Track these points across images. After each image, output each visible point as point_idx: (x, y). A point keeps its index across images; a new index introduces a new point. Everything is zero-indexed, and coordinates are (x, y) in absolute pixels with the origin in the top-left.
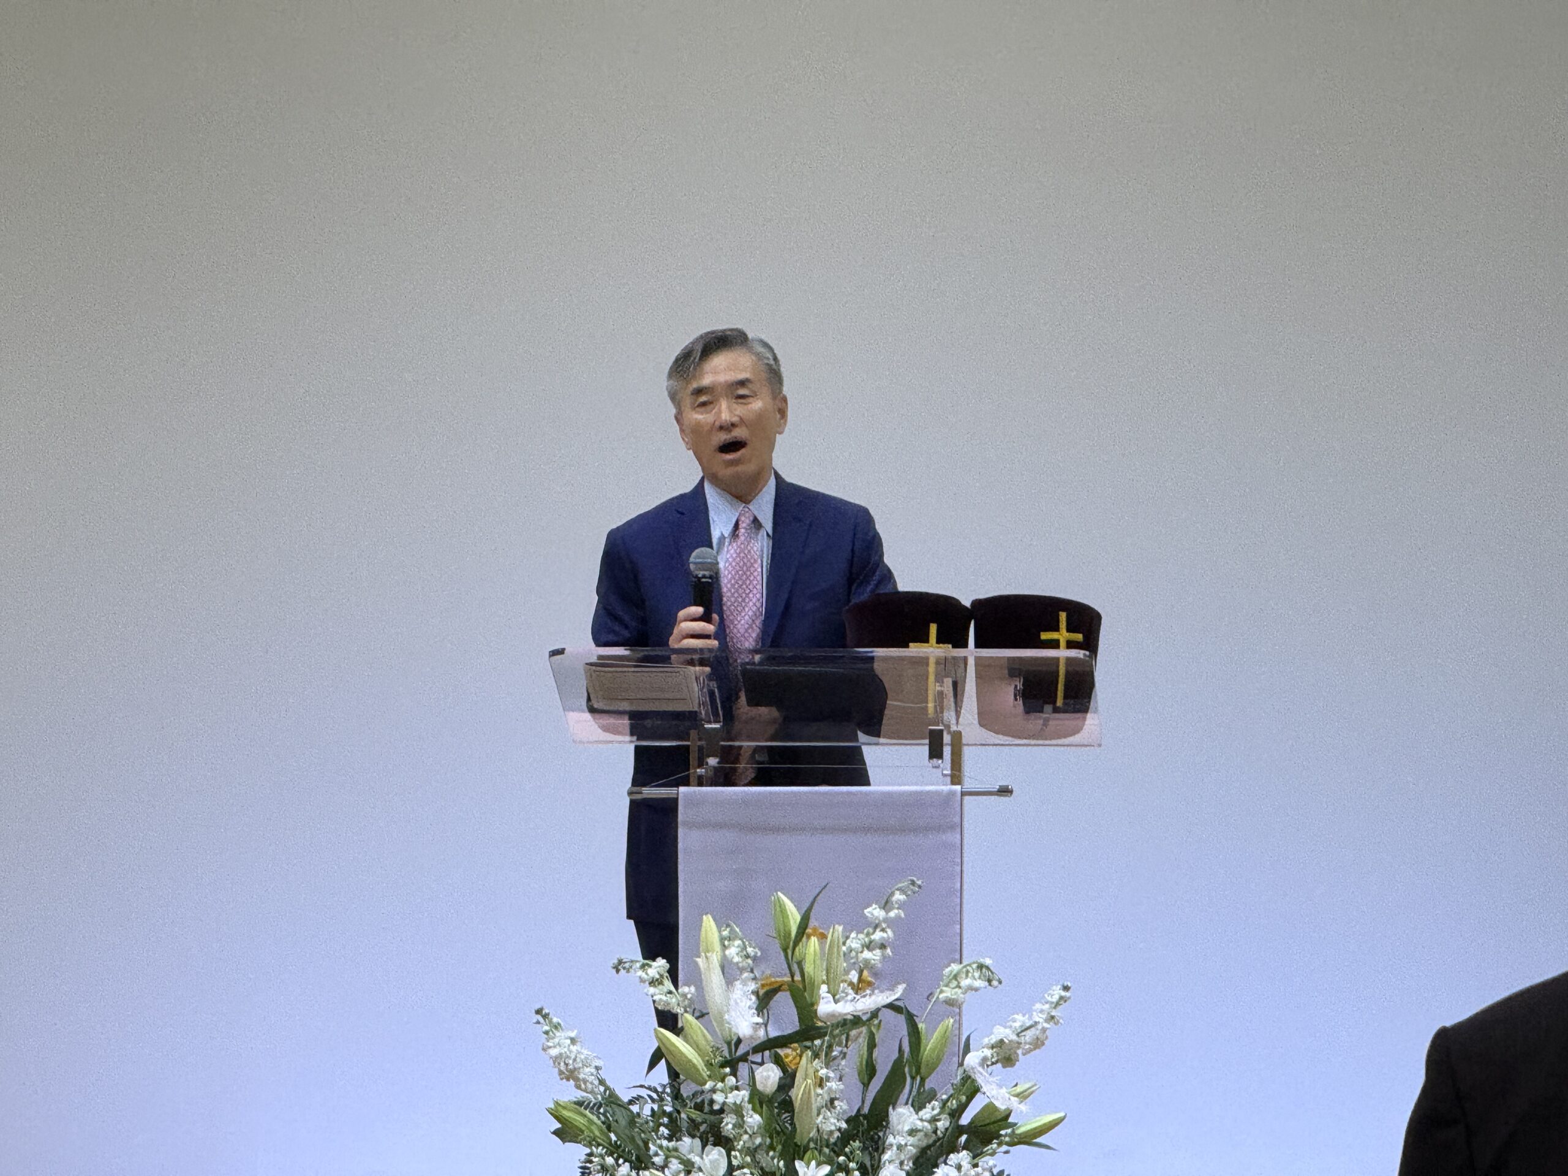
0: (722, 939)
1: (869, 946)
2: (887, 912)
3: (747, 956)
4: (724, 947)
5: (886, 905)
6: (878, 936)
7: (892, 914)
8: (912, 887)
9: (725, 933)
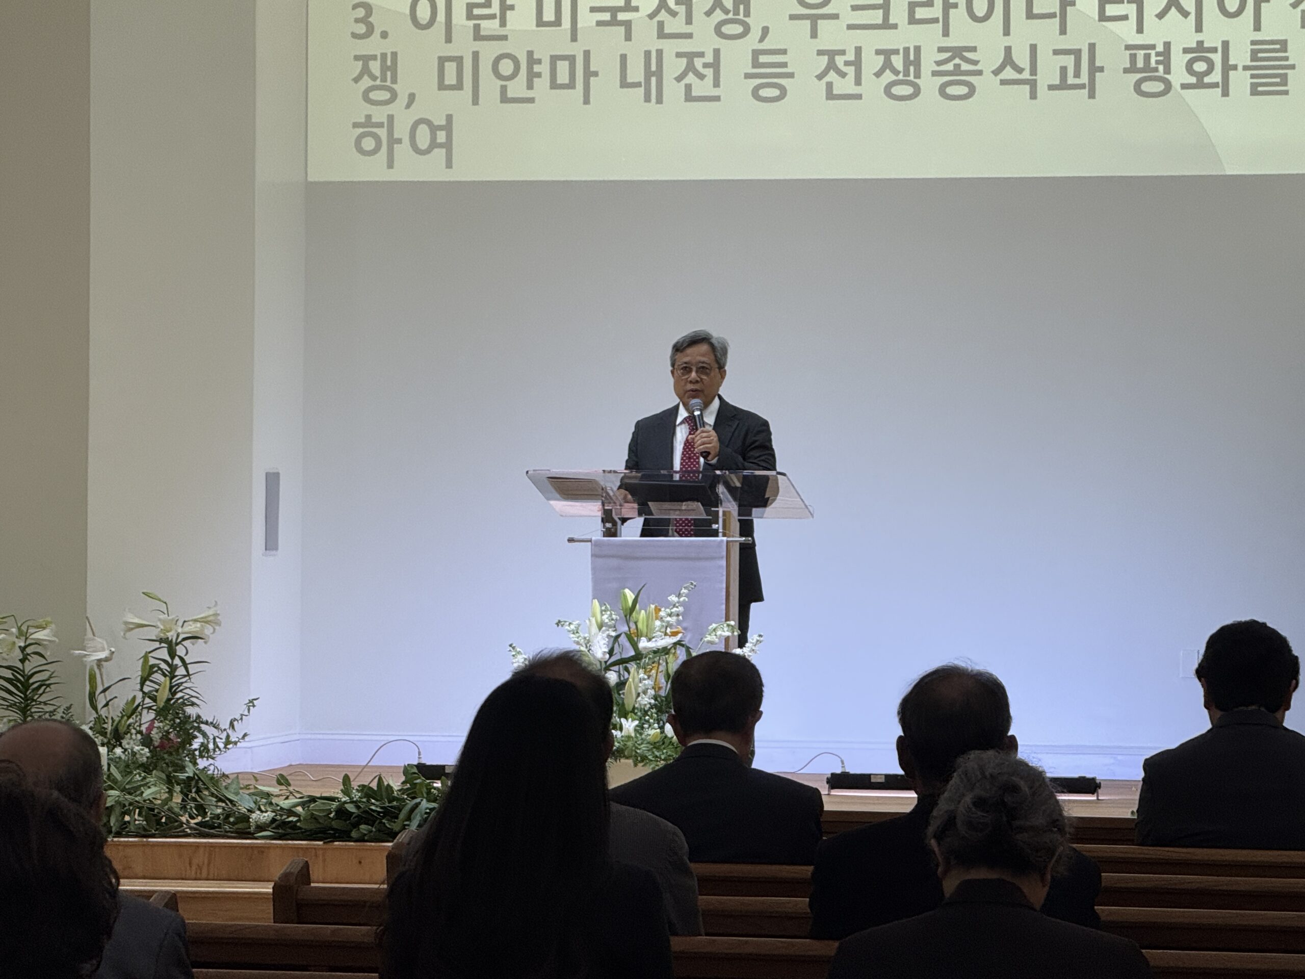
0: (602, 611)
1: (670, 615)
2: (679, 598)
3: (612, 619)
4: (602, 615)
5: (679, 596)
6: (675, 610)
7: (682, 599)
8: (691, 586)
9: (603, 608)
